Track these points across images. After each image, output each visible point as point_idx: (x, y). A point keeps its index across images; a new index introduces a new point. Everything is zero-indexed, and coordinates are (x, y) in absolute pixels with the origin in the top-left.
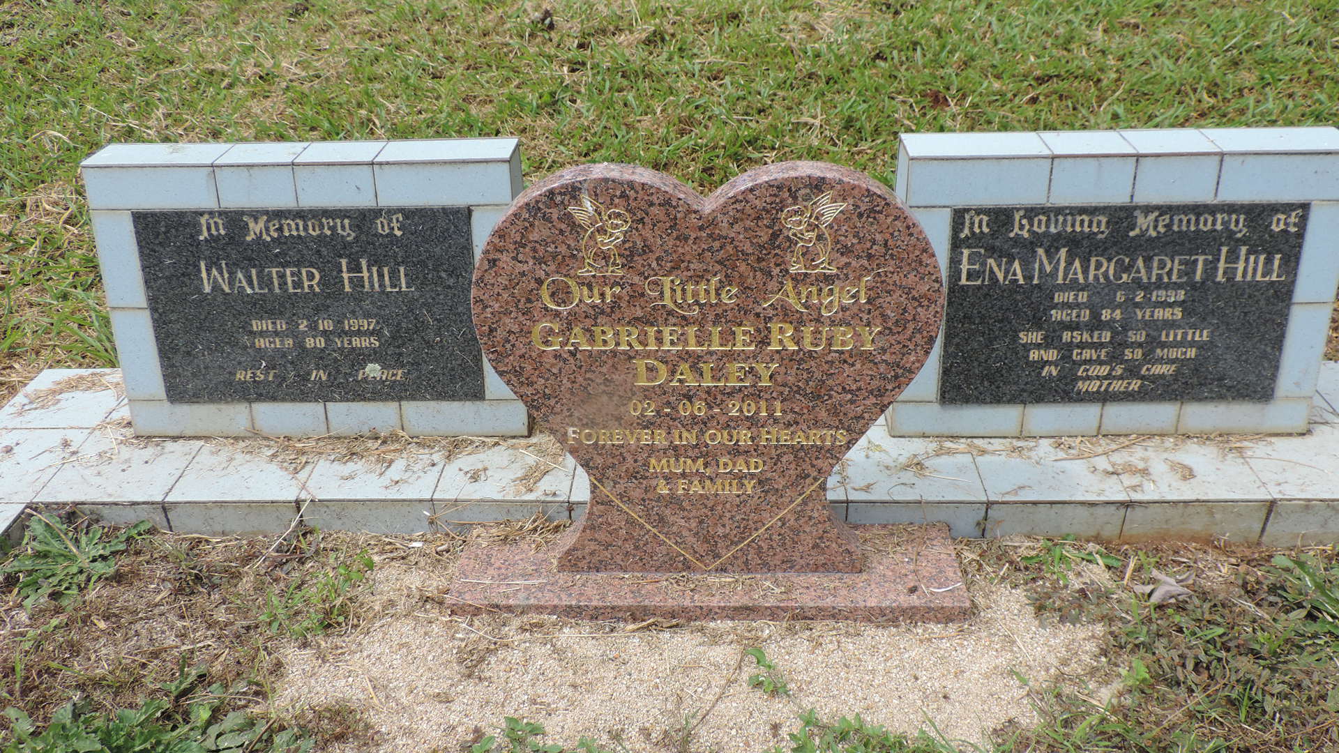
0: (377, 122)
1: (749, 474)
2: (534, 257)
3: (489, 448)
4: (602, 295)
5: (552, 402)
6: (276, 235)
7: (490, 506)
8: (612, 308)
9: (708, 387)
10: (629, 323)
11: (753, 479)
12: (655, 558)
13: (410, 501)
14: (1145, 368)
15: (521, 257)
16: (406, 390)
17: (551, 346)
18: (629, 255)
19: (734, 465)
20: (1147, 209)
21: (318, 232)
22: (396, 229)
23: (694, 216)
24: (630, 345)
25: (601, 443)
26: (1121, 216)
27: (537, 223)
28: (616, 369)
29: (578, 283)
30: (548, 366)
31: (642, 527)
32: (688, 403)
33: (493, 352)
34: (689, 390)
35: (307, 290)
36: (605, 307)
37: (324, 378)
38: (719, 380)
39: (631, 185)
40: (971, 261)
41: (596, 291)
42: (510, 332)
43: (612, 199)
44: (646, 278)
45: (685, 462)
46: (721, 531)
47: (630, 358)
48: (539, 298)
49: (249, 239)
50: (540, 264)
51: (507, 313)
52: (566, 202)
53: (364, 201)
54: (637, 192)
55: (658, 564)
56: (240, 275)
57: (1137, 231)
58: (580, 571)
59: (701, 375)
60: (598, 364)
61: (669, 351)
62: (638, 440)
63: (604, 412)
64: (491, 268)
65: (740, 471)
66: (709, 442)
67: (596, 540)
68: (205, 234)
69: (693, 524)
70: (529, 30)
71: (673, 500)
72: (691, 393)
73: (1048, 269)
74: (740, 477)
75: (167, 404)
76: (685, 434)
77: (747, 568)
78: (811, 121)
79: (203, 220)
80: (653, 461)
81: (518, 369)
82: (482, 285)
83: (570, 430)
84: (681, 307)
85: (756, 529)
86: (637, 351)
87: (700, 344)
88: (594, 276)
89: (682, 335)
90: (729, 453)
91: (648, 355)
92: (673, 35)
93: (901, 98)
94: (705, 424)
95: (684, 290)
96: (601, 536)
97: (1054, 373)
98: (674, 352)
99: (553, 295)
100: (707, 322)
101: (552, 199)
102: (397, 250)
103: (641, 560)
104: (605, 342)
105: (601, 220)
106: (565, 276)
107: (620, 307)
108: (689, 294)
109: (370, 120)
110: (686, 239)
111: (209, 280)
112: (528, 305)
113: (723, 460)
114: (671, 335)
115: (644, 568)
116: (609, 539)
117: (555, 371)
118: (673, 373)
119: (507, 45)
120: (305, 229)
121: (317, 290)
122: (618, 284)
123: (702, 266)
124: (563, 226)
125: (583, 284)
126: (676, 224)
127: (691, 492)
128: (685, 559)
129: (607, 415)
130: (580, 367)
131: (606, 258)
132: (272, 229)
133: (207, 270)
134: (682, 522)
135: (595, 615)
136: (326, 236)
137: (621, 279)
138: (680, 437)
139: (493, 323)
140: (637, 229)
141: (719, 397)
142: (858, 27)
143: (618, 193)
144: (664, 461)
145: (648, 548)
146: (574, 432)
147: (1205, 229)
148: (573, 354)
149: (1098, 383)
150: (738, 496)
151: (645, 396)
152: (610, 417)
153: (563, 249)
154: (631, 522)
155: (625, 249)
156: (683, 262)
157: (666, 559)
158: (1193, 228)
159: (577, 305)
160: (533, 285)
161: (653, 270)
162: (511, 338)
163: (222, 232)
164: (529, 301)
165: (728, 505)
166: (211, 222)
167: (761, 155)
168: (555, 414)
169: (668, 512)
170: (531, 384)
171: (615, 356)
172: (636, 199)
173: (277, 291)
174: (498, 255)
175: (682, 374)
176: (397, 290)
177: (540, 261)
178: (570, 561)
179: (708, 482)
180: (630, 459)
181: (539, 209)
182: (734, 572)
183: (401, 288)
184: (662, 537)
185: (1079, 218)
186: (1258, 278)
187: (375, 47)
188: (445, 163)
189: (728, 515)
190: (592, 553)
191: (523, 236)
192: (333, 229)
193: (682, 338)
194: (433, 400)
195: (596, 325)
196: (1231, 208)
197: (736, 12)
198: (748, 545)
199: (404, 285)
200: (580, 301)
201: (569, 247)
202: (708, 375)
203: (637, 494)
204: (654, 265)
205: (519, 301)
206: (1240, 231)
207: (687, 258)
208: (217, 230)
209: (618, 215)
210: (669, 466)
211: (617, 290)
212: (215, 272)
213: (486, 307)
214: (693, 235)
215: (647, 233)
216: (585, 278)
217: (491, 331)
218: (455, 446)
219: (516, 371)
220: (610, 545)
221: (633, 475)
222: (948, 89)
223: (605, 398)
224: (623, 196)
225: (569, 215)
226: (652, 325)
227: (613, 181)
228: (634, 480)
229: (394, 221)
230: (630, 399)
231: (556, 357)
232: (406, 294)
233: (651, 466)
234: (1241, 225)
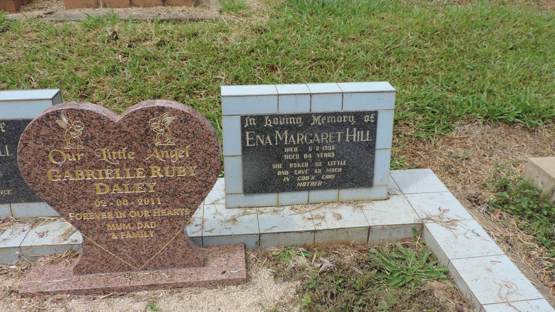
0: (33, 79)
1: (151, 229)
2: (44, 142)
3: (52, 222)
4: (76, 157)
5: (60, 203)
7: (47, 248)
8: (81, 162)
9: (128, 193)
10: (90, 168)
11: (152, 230)
12: (115, 266)
13: (10, 248)
14: (323, 176)
15: (38, 142)
16: (12, 199)
17: (56, 179)
18: (86, 140)
19: (144, 225)
20: (317, 115)
22: (2, 129)
23: (111, 123)
24: (91, 177)
25: (84, 219)
26: (307, 117)
27: (43, 127)
28: (87, 188)
29: (65, 152)
30: (56, 188)
31: (108, 254)
32: (120, 200)
33: (31, 183)
34: (120, 195)
36: (78, 162)
38: (132, 191)
39: (82, 111)
40: (250, 136)
41: (73, 155)
42: (37, 174)
43: (75, 117)
44: (94, 149)
45: (122, 225)
46: (142, 253)
47: (92, 183)
48: (48, 159)
50: (47, 145)
51: (35, 166)
52: (55, 119)
54: (85, 114)
55: (117, 269)
57: (314, 123)
58: (83, 274)
59: (124, 188)
60: (78, 186)
61: (109, 179)
62: (101, 217)
63: (84, 206)
64: (25, 147)
65: (147, 227)
66: (131, 216)
67: (88, 260)
69: (130, 251)
70: (107, 39)
71: (119, 241)
72: (121, 196)
73: (281, 139)
74: (147, 230)
76: (121, 213)
77: (155, 267)
78: (221, 77)
80: (108, 225)
81: (43, 189)
82: (22, 154)
83: (70, 214)
84: (111, 161)
85: (157, 251)
86: (95, 180)
87: (121, 176)
88: (71, 149)
89: (113, 172)
90: (141, 220)
91: (100, 181)
92: (169, 42)
93: (258, 68)
94: (129, 209)
95: (111, 154)
96: (90, 258)
97: (288, 180)
98: (111, 180)
99: (54, 158)
100: (123, 167)
101: (48, 117)
102: (3, 138)
103: (109, 267)
104: (80, 177)
105: (71, 126)
106: (59, 149)
107: (85, 162)
108: (114, 156)
109: (29, 78)
110: (109, 133)
112: (44, 162)
113: (138, 223)
114: (109, 172)
115: (111, 271)
116: (94, 259)
117: (60, 189)
118: (112, 188)
119: (97, 46)
122: (83, 152)
123: (118, 144)
124: (55, 129)
125: (67, 153)
126: (104, 127)
127: (127, 238)
128: (128, 266)
129: (85, 207)
130: (71, 188)
131: (76, 141)
134: (125, 250)
135: (87, 293)
137: (84, 150)
138: (119, 215)
139: (29, 170)
140: (88, 129)
141: (133, 197)
142: (245, 39)
143: (77, 114)
144: (113, 225)
145: (112, 262)
146: (72, 215)
147: (340, 122)
148: (67, 182)
149: (306, 183)
150: (147, 238)
151: (101, 198)
152: (87, 208)
153: (56, 138)
154: (102, 251)
155: (84, 138)
156: (109, 142)
157: (120, 266)
158: (335, 122)
159: (66, 161)
160: (45, 154)
161: (97, 146)
162: (38, 176)
164: (44, 160)
165: (144, 242)
167: (199, 92)
168: (62, 208)
169: (118, 246)
170: (50, 195)
171: (85, 182)
172: (85, 117)
174: (27, 142)
175: (116, 188)
176: (5, 155)
177: (47, 143)
178: (78, 270)
179: (133, 233)
180: (98, 225)
181: (43, 121)
182: (150, 270)
184: (117, 257)
185: (291, 119)
186: (362, 140)
187: (38, 46)
188: (23, 100)
189: (144, 246)
190: (87, 266)
191: (37, 133)
193: (114, 174)
194: (25, 202)
195: (75, 169)
196: (348, 114)
197: (196, 32)
198: (155, 258)
199: (8, 153)
200: (67, 160)
201: (59, 137)
202: (127, 188)
203: (104, 239)
204: (97, 144)
205: (39, 160)
206: (353, 122)
207: (111, 140)
209: (79, 124)
210: (115, 227)
211: (83, 155)
213: (25, 164)
214: (112, 131)
215: (92, 131)
216: (68, 150)
217: (29, 174)
218: (36, 221)
219: (42, 190)
220: (95, 262)
221: (100, 232)
222: (278, 64)
223: (84, 200)
224: (79, 115)
225: (57, 124)
226: (100, 169)
227: (74, 109)
228: (101, 234)
229: (1, 125)
230: (95, 200)
231: (59, 184)
232: (9, 156)
233: (108, 228)
234: (353, 120)
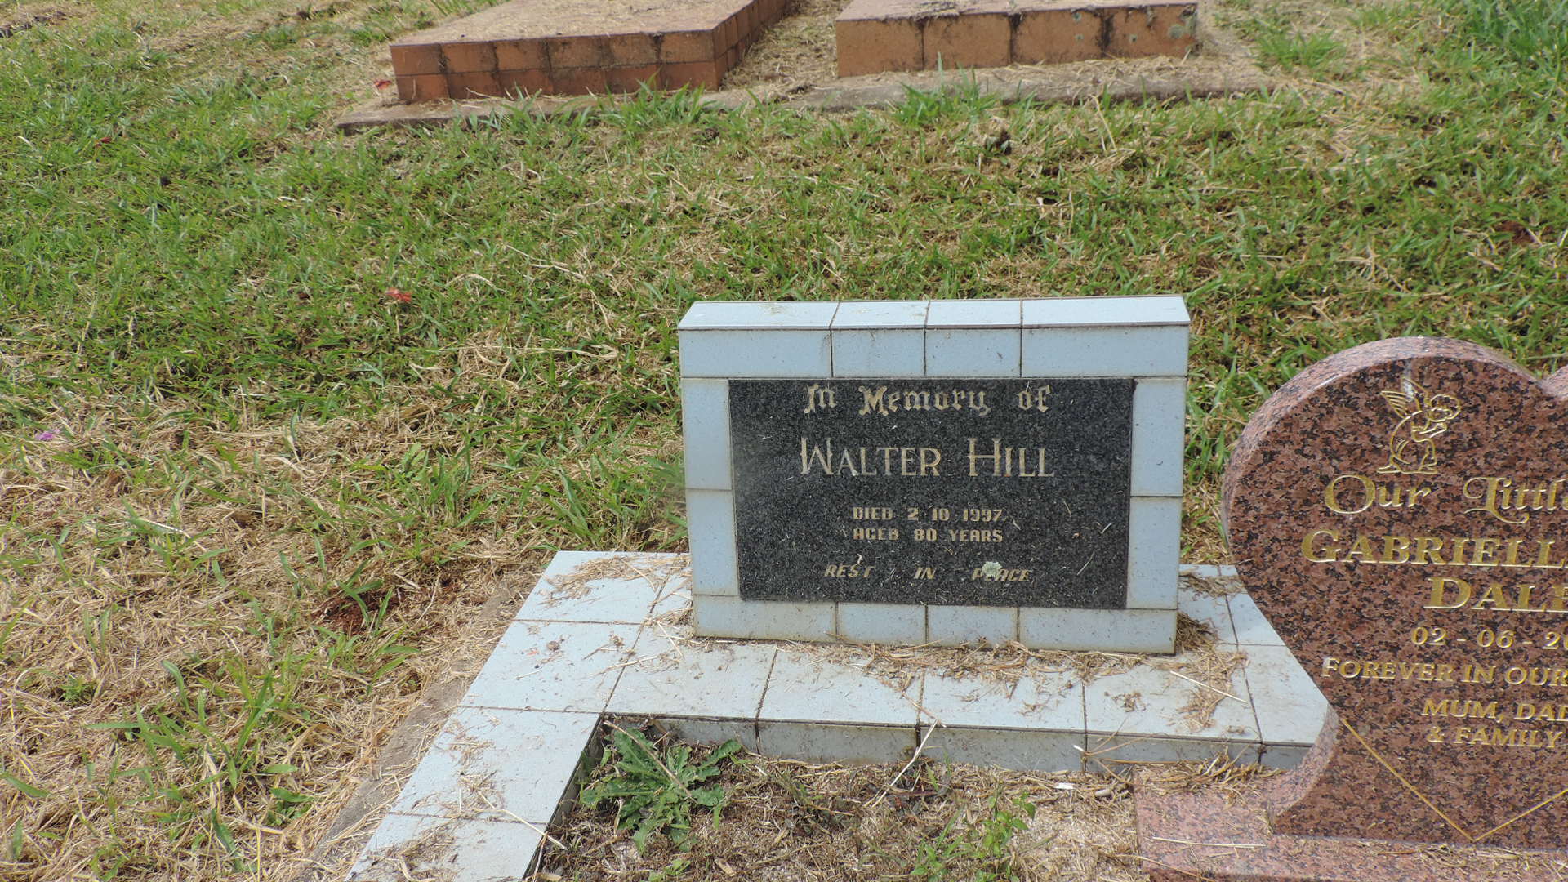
0: (832, 263)
1: (1556, 723)
2: (1324, 451)
4: (1405, 498)
5: (1311, 625)
6: (895, 409)
7: (1158, 742)
8: (1414, 513)
9: (1522, 613)
10: (1433, 532)
11: (1559, 730)
12: (1406, 823)
13: (1059, 732)
15: (1307, 450)
16: (1028, 594)
17: (1324, 557)
18: (1450, 449)
19: (1537, 712)
21: (946, 406)
22: (1041, 404)
23: (1546, 403)
24: (1428, 559)
25: (1364, 677)
27: (1337, 410)
28: (1404, 588)
29: (1375, 483)
30: (1315, 582)
31: (1397, 783)
32: (1491, 633)
33: (1246, 564)
34: (1496, 617)
35: (923, 474)
36: (1405, 512)
37: (930, 577)
38: (1538, 606)
39: (1470, 365)
41: (1397, 493)
42: (1275, 539)
43: (1441, 383)
44: (1467, 478)
45: (1471, 705)
46: (1502, 793)
47: (1426, 575)
48: (1320, 499)
49: (862, 413)
50: (1330, 459)
51: (1276, 516)
52: (1380, 385)
53: (1005, 370)
54: (1476, 374)
55: (1409, 830)
56: (846, 455)
58: (1303, 833)
59: (1516, 598)
60: (1381, 581)
61: (1478, 567)
62: (1415, 675)
63: (1377, 640)
64: (1266, 462)
65: (1544, 719)
66: (1509, 682)
67: (1332, 796)
68: (812, 406)
69: (1466, 783)
70: (981, 155)
71: (1447, 753)
72: (1497, 621)
74: (1542, 728)
75: (738, 601)
76: (1479, 670)
77: (1528, 841)
78: (1362, 260)
79: (811, 391)
80: (1429, 702)
81: (1275, 584)
82: (1250, 483)
83: (1327, 660)
84: (1504, 514)
85: (1551, 794)
86: (1436, 567)
87: (1521, 560)
88: (1398, 475)
89: (1500, 548)
90: (1534, 697)
91: (1450, 572)
92: (1156, 159)
93: (1469, 232)
94: (1508, 658)
95: (1513, 495)
96: (1340, 792)
98: (1484, 569)
99: (1339, 497)
100: (1537, 534)
101: (1362, 382)
102: (1039, 428)
103: (1387, 824)
104: (1396, 555)
105: (1422, 407)
106: (1361, 474)
107: (1424, 513)
108: (1520, 498)
109: (824, 262)
110: (1530, 431)
111: (808, 460)
112: (1305, 508)
113: (1522, 705)
114: (1486, 547)
115: (1388, 835)
116: (1351, 796)
117: (1323, 588)
118: (1478, 594)
119: (957, 172)
120: (931, 402)
121: (936, 473)
122: (1428, 484)
123: (1544, 465)
124: (1370, 414)
125: (1382, 484)
126: (1519, 413)
127: (1472, 743)
128: (1446, 826)
129: (1380, 643)
130: (1357, 585)
131: (1419, 453)
132: (891, 401)
133: (808, 448)
134: (1453, 780)
136: (955, 410)
137: (1433, 479)
138: (1472, 674)
139: (1254, 529)
140: (1467, 419)
141: (1534, 626)
142: (1384, 146)
143: (1451, 375)
144: (1444, 703)
145: (1400, 812)
146: (1332, 663)
148: (1349, 568)
150: (1535, 750)
151: (1436, 621)
152: (1383, 646)
153: (1364, 442)
154: (1383, 776)
155: (1447, 443)
156: (1520, 459)
157: (1421, 825)
159: (1369, 510)
160: (1316, 484)
161: (1478, 468)
162: (1273, 547)
163: (832, 404)
164: (1307, 502)
165: (1519, 762)
166: (821, 393)
167: (1308, 302)
168: (1311, 640)
169: (1436, 766)
170: (1288, 602)
171: (1405, 573)
172: (1472, 383)
173: (888, 473)
174: (1279, 448)
175: (1490, 596)
176: (1033, 475)
177: (1331, 455)
178: (1292, 821)
179: (1497, 732)
180: (1398, 698)
181: (1344, 393)
182: (1510, 845)
183: (1038, 473)
184: (1421, 797)
187: (804, 178)
189: (1516, 773)
190: (1324, 813)
191: (1315, 425)
192: (964, 402)
193: (1500, 553)
194: (1061, 606)
195: (1389, 534)
197: (1227, 130)
198: (1536, 813)
199: (1042, 470)
200: (1374, 504)
201: (1372, 439)
202: (1524, 598)
203: (1398, 743)
204: (1481, 462)
205: (1294, 502)
207: (1526, 455)
208: (827, 402)
209: (1447, 401)
210: (1448, 709)
211: (1426, 492)
212: (817, 450)
213: (1250, 509)
214: (1540, 427)
215: (1479, 423)
216: (1386, 476)
217: (1251, 537)
218: (1088, 663)
219: (1272, 587)
220: (1350, 804)
221: (1400, 718)
222: (1527, 220)
223: (1382, 622)
224: (1458, 378)
225: (1382, 401)
226: (1463, 535)
227: (1447, 360)
228: (1398, 725)
229: (1040, 394)
230: (1415, 625)
231: (1327, 571)
232: (1044, 480)
233: (1426, 709)
